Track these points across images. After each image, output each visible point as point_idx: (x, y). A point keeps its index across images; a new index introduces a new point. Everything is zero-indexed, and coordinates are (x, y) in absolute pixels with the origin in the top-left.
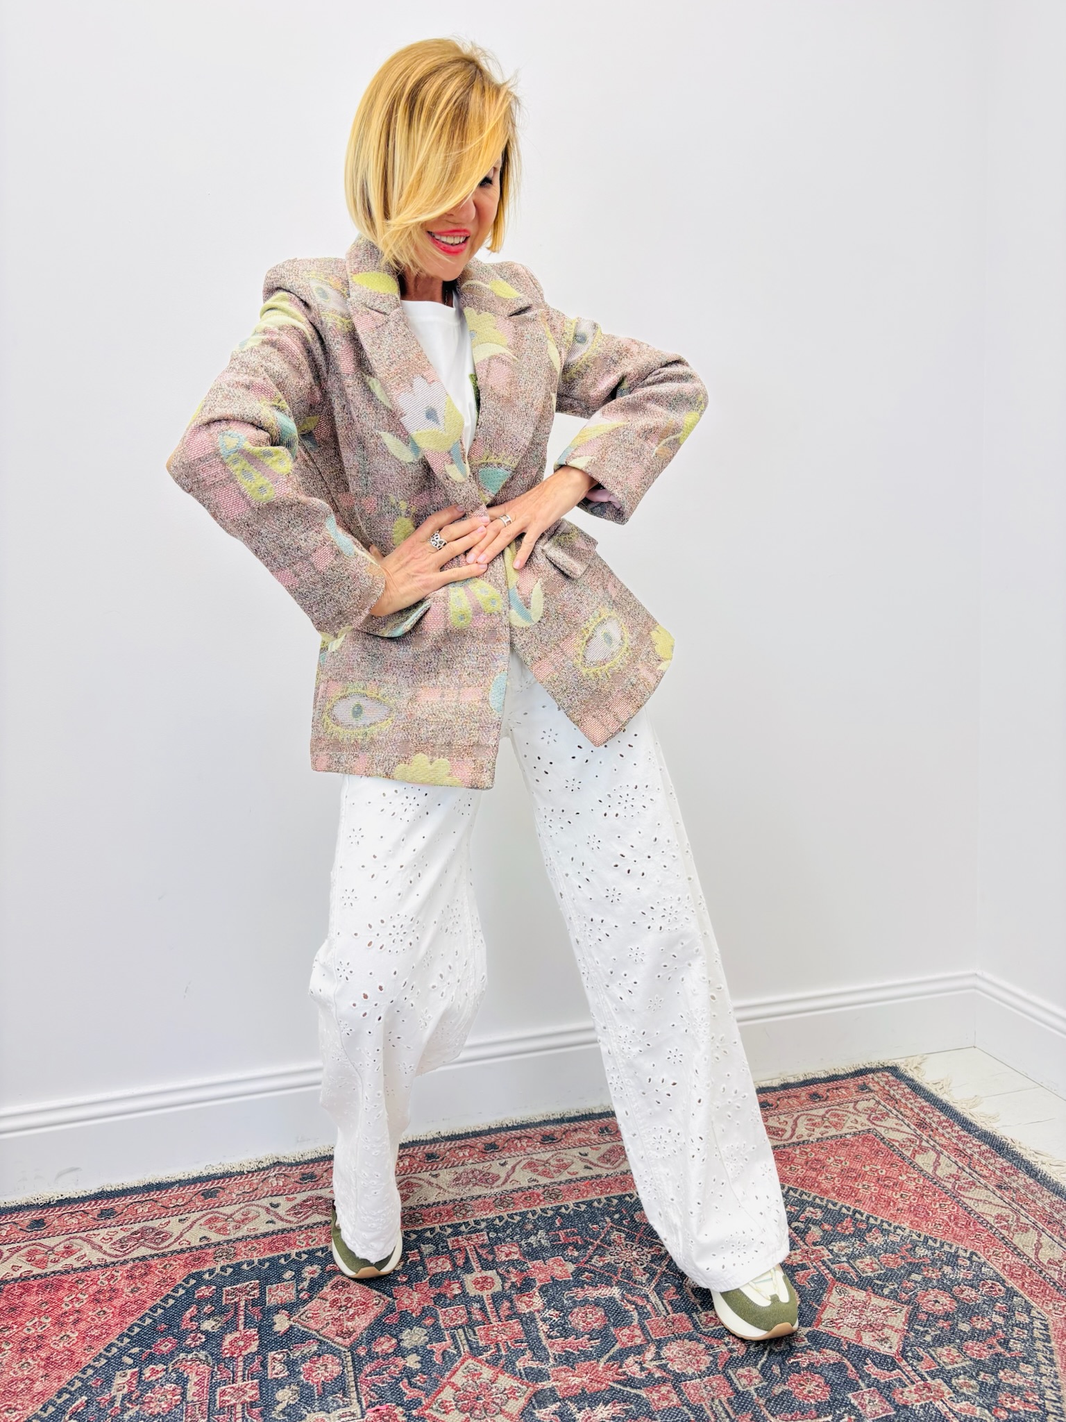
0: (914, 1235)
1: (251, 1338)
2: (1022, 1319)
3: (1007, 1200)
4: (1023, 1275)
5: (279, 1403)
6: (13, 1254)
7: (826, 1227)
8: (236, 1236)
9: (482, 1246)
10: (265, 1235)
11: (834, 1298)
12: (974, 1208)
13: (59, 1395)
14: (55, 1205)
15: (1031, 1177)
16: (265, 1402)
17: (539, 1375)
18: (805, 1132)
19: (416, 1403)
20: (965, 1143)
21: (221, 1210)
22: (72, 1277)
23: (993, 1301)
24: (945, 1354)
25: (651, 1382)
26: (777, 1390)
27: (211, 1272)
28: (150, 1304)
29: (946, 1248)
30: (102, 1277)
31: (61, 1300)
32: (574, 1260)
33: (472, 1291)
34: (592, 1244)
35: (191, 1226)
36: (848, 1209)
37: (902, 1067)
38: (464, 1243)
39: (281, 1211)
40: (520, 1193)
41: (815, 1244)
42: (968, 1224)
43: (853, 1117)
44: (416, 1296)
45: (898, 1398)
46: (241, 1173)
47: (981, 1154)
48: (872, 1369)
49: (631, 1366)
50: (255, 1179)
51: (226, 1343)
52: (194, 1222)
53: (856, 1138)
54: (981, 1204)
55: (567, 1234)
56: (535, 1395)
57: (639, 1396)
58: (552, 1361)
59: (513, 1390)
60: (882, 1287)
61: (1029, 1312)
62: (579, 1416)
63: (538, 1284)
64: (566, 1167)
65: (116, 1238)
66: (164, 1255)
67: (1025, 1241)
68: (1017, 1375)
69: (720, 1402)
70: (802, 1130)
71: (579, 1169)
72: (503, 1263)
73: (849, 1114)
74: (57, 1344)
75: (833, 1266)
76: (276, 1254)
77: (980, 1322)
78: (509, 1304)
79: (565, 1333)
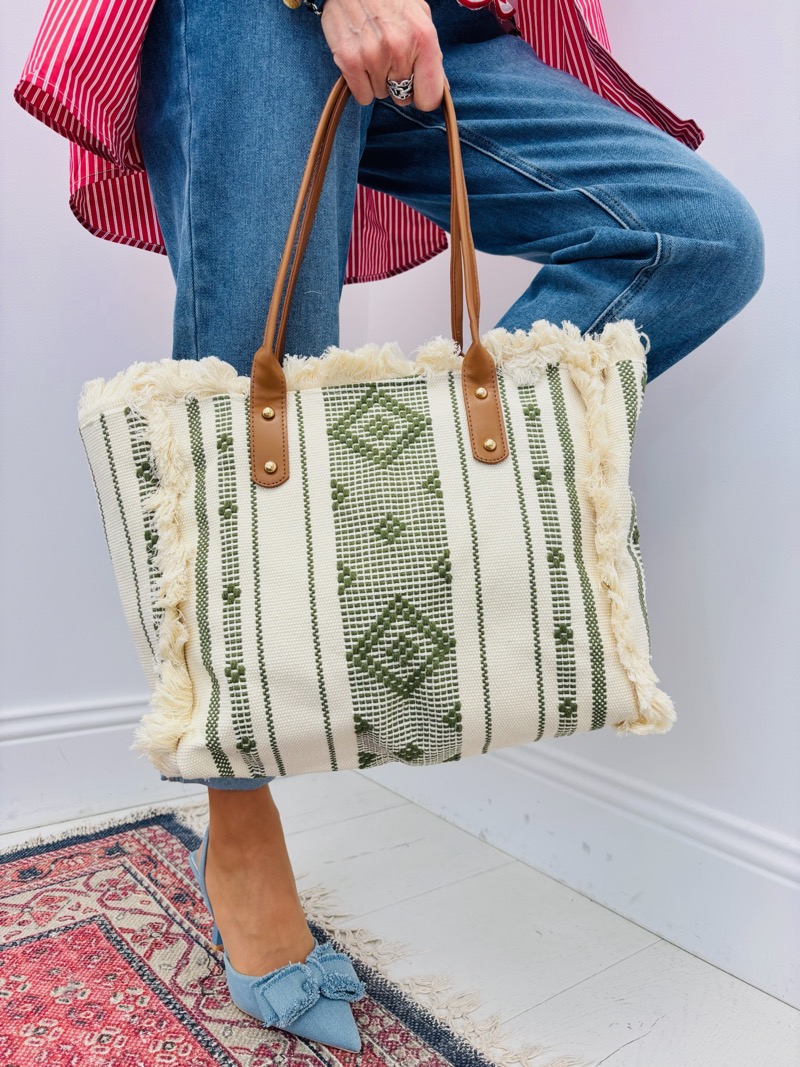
43: (74, 899)
53: (65, 936)
54: (236, 1029)
73: (71, 896)
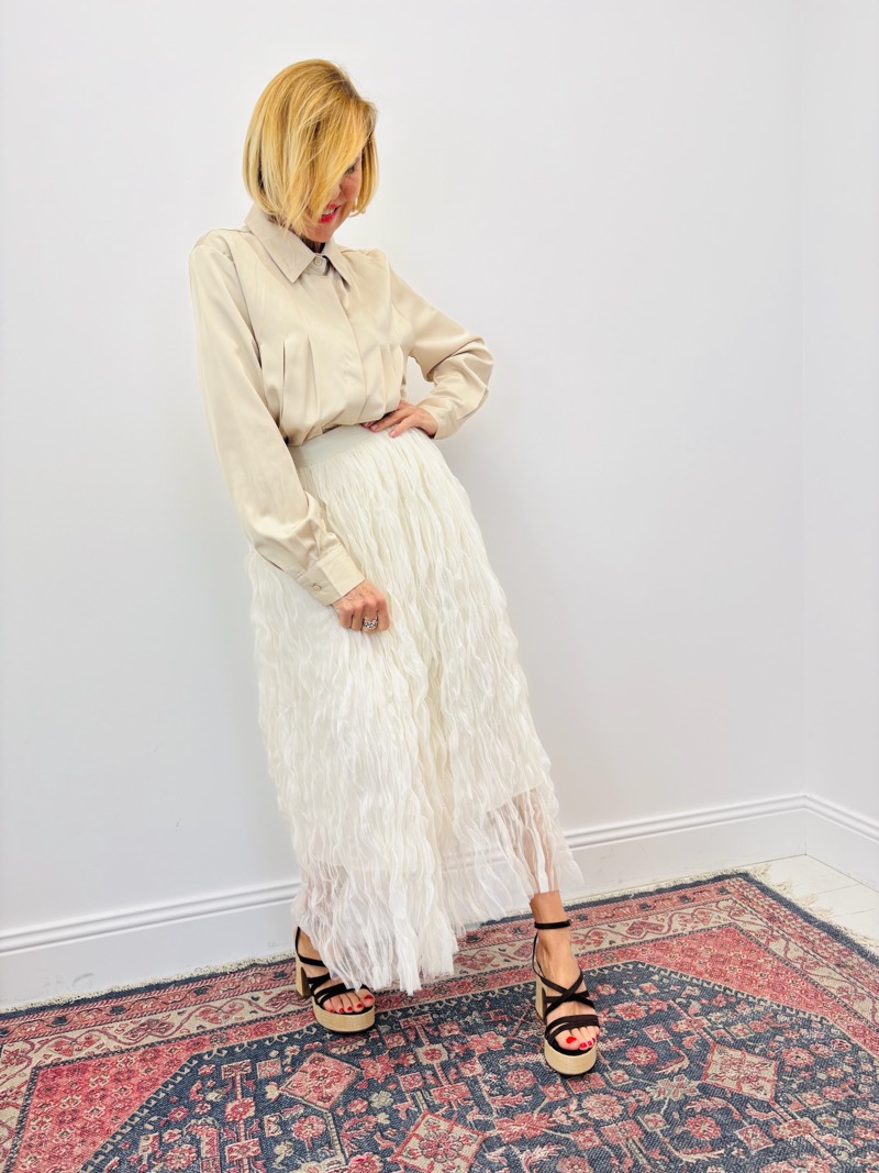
0: (774, 1005)
1: (248, 1105)
2: (867, 1068)
3: (846, 975)
4: (864, 1035)
5: (277, 1156)
6: (43, 1045)
7: (704, 1001)
8: (227, 1024)
9: (429, 1025)
10: (250, 1023)
11: (716, 1057)
12: (820, 983)
13: (96, 1156)
14: (73, 1005)
15: (863, 957)
16: (268, 1157)
17: (486, 1126)
18: (680, 927)
19: (389, 1151)
20: (807, 932)
21: (211, 1003)
22: (94, 1062)
23: (842, 1055)
24: (809, 1098)
25: (577, 1128)
26: (678, 1131)
27: (210, 1053)
28: (162, 1081)
29: (801, 1015)
30: (119, 1060)
31: (88, 1080)
32: (504, 1034)
33: (425, 1061)
34: (517, 1021)
35: (188, 1018)
36: (720, 987)
37: (752, 873)
38: (413, 1023)
39: (261, 1003)
40: (454, 983)
41: (696, 1015)
42: (816, 995)
43: (716, 914)
44: (379, 1066)
45: (775, 1133)
46: (225, 974)
47: (821, 940)
48: (753, 1113)
49: (559, 1116)
50: (237, 978)
51: (228, 1110)
52: (190, 1015)
53: (721, 930)
54: (825, 979)
55: (495, 1013)
56: (484, 1142)
57: (568, 1139)
58: (495, 1115)
59: (467, 1140)
60: (754, 1047)
61: (872, 1063)
62: (522, 1157)
63: (477, 1054)
64: (490, 960)
65: (127, 1029)
66: (169, 1042)
67: (863, 1007)
68: (868, 1112)
69: (633, 1141)
70: (677, 925)
71: (501, 963)
72: (447, 1038)
73: (712, 912)
74: (89, 1116)
75: (712, 1033)
76: (261, 1038)
77: (834, 1072)
78: (453, 1070)
79: (503, 1092)
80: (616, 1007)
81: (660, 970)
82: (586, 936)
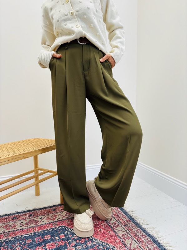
0: (100, 242)
3: (126, 229)
12: (117, 232)
15: (133, 222)
20: (119, 214)
29: (107, 245)
41: (72, 247)
42: (115, 237)
47: (123, 216)
54: (119, 231)
64: (15, 226)
67: (128, 242)
71: (18, 227)
80: (47, 245)
81: (69, 229)
82: (52, 217)
